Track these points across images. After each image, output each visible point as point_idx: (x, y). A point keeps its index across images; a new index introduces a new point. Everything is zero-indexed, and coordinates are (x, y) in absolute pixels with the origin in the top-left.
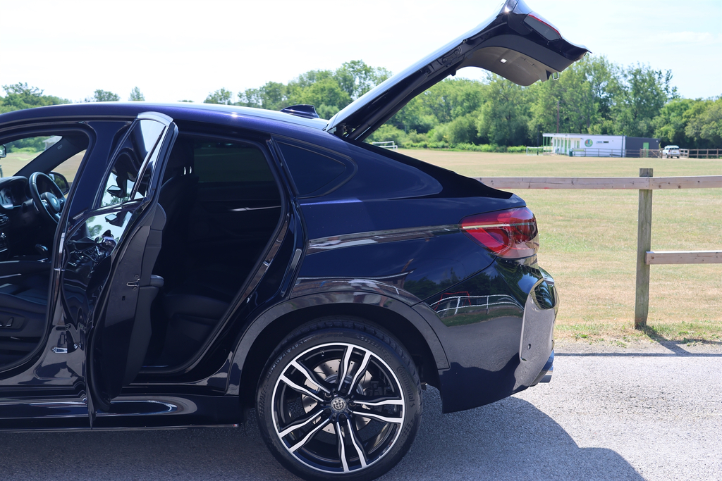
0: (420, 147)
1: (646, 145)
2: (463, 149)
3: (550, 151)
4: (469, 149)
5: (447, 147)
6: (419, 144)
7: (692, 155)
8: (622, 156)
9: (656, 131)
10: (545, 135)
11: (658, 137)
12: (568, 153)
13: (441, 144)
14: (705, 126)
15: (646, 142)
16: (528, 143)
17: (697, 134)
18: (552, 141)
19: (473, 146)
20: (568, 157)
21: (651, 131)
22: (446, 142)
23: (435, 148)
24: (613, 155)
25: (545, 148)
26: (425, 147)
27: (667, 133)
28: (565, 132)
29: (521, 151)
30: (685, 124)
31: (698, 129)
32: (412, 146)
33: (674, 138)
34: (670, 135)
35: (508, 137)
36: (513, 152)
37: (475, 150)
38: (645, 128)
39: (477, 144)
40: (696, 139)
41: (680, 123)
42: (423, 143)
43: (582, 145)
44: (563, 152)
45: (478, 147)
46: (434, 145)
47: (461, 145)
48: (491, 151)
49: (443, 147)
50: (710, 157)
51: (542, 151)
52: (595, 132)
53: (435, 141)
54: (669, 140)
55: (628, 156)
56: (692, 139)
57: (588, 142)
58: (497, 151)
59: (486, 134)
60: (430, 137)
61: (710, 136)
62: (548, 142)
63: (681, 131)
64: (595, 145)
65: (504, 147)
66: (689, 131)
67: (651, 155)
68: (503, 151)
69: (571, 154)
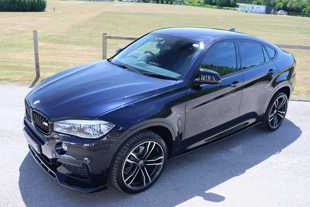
0: (192, 5)
1: (273, 10)
2: (207, 7)
3: (238, 10)
4: (209, 7)
5: (201, 6)
6: (191, 4)
7: (289, 14)
8: (264, 13)
9: (277, 5)
10: (237, 4)
11: (277, 7)
12: (245, 11)
13: (199, 4)
14: (294, 4)
15: (273, 8)
16: (230, 6)
17: (291, 7)
18: (240, 6)
19: (211, 6)
20: (245, 13)
21: (275, 4)
22: (201, 4)
23: (197, 6)
24: (261, 13)
25: (237, 8)
26: (193, 5)
27: (280, 5)
28: (244, 3)
29: (228, 9)
30: (287, 3)
31: (292, 5)
32: (189, 5)
33: (282, 8)
34: (281, 6)
35: (223, 4)
36: (225, 9)
37: (211, 7)
38: (273, 3)
39: (212, 5)
40: (290, 8)
41: (285, 2)
42: (193, 4)
43: (250, 9)
44: (243, 11)
45: (212, 6)
46: (197, 5)
47: (206, 5)
48: (217, 8)
49: (200, 6)
50: (294, 16)
51: (235, 9)
52: (255, 4)
53: (197, 3)
54: (280, 8)
55: (266, 13)
56: (289, 8)
57: (252, 8)
58: (219, 8)
59: (216, 1)
60: (195, 1)
61: (295, 7)
62: (238, 6)
63: (285, 5)
64: (255, 9)
65: (221, 7)
66: (288, 5)
67: (274, 14)
68: (221, 8)
69: (246, 12)
